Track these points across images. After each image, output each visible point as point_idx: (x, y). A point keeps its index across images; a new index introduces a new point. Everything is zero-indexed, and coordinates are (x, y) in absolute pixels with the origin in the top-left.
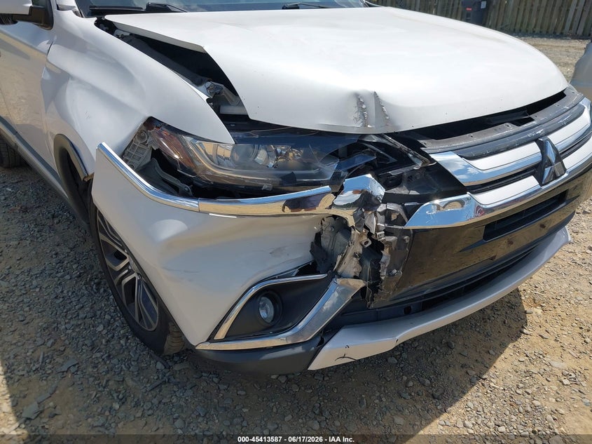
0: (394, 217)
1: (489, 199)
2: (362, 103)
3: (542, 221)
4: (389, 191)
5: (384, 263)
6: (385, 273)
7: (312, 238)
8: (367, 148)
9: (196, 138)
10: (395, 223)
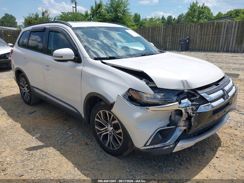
0: (194, 110)
1: (215, 104)
2: (183, 83)
3: (224, 110)
4: (193, 103)
5: (193, 121)
6: (193, 124)
7: (169, 117)
8: (184, 93)
9: (143, 93)
10: (194, 111)
